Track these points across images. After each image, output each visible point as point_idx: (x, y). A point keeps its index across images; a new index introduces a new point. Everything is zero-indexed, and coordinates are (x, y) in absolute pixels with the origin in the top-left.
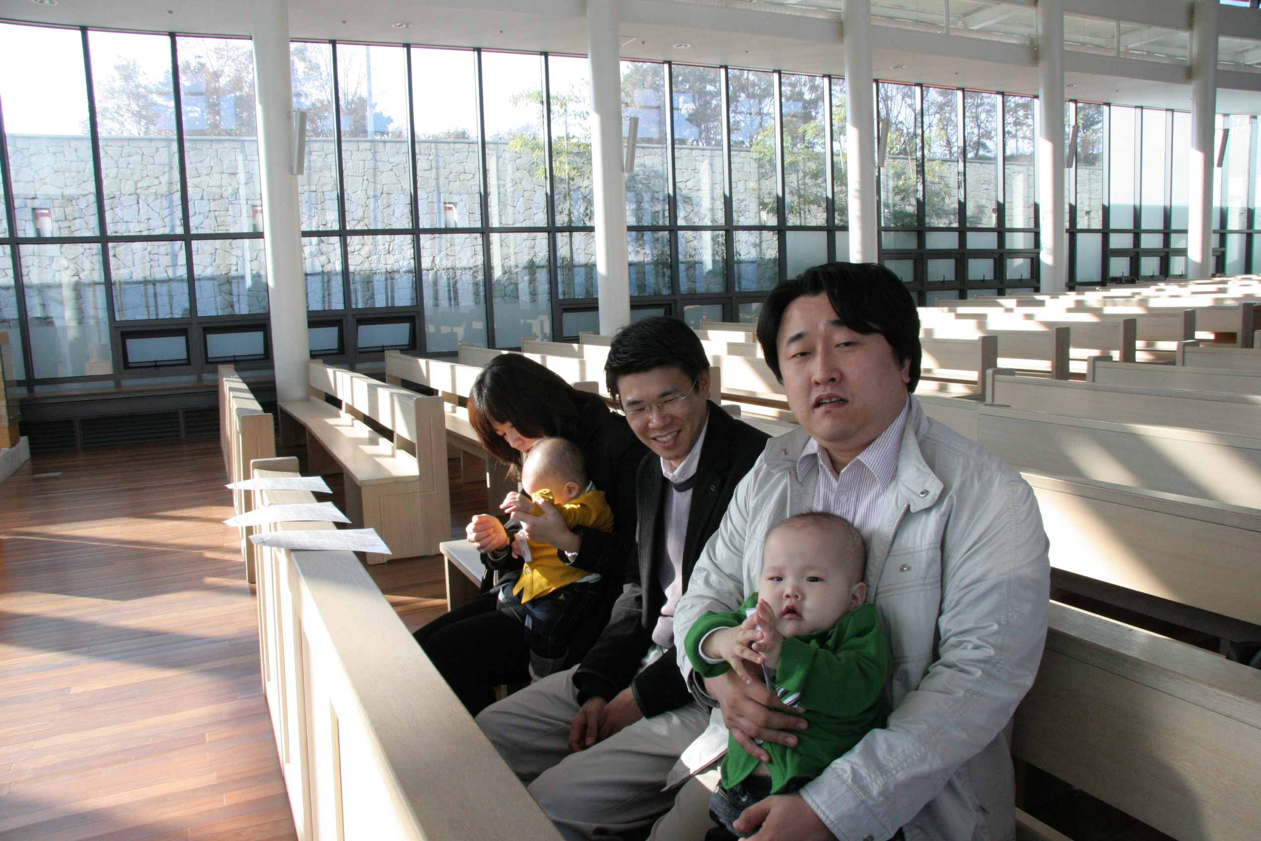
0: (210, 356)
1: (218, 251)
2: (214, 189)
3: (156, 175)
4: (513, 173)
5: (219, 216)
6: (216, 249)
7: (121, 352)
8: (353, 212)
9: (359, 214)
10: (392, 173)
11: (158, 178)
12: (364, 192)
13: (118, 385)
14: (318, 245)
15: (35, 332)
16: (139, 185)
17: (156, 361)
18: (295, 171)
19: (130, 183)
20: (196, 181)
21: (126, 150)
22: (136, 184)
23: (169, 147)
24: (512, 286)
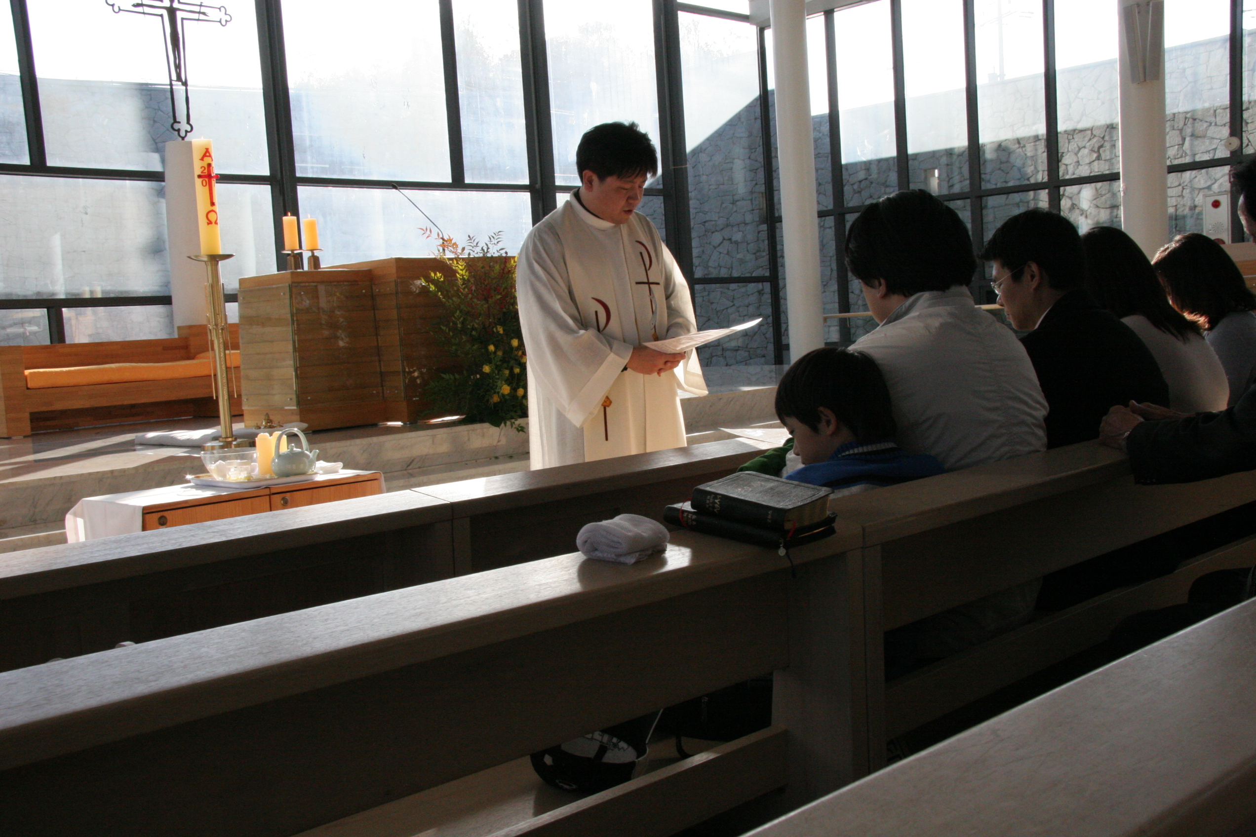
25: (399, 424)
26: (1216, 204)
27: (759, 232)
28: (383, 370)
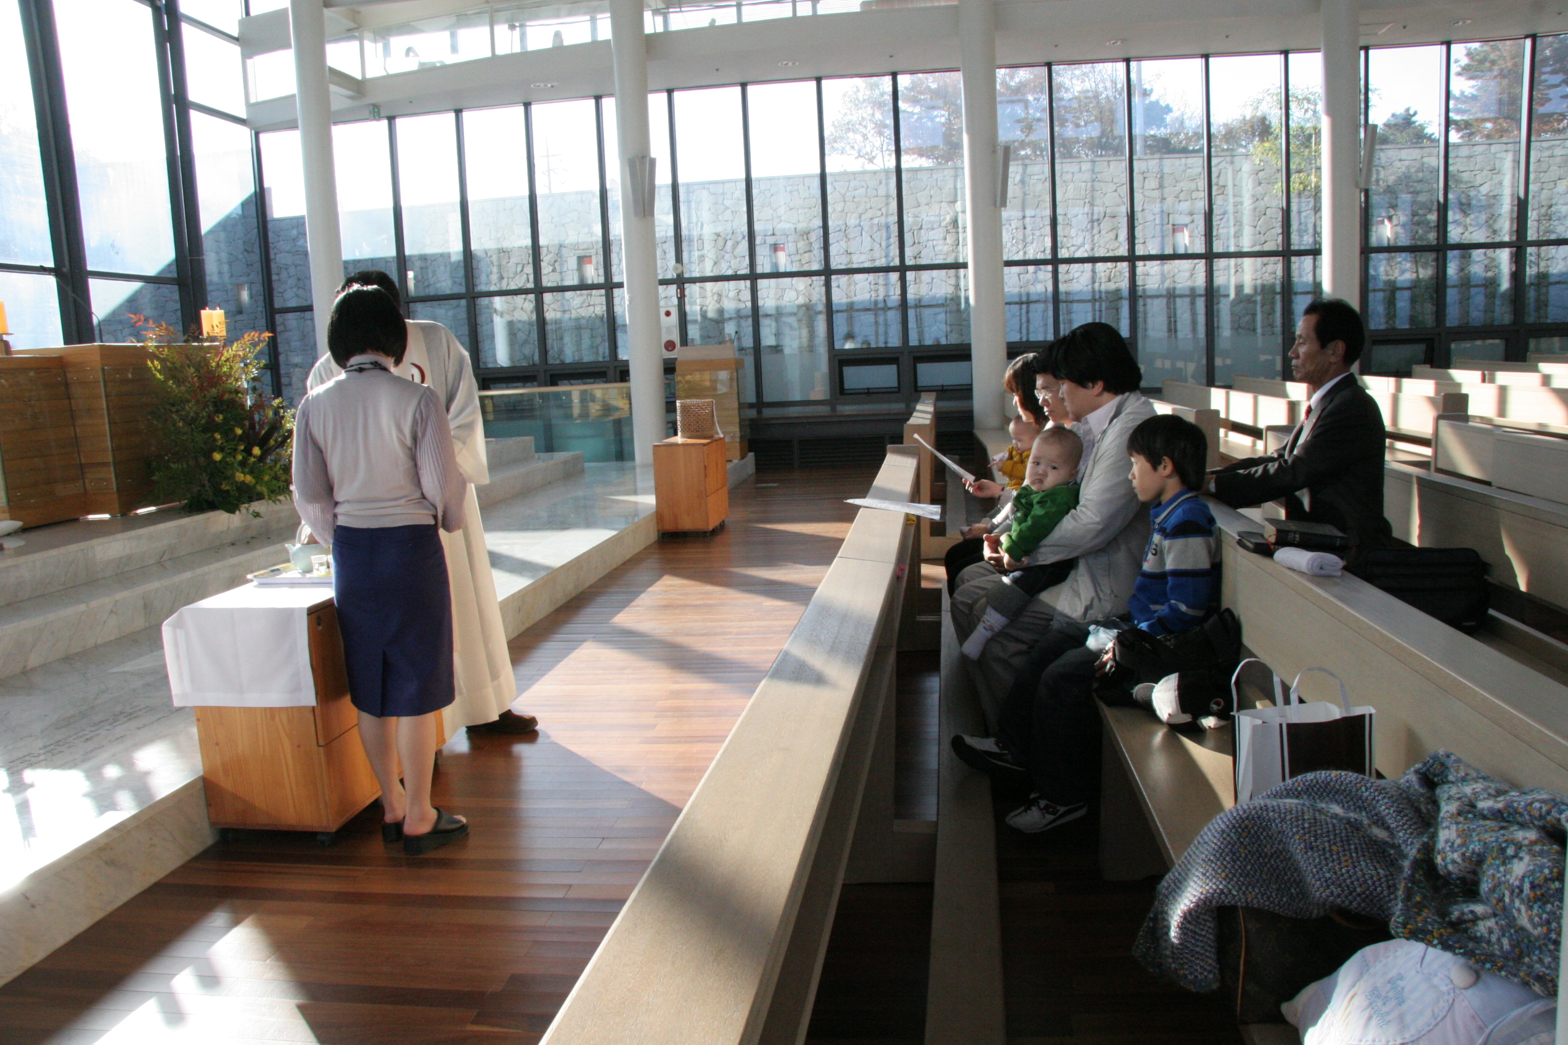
0: (919, 384)
1: (935, 280)
2: (932, 218)
3: (879, 207)
4: (1253, 188)
5: (937, 245)
6: (933, 279)
7: (837, 380)
8: (1072, 238)
9: (1079, 241)
10: (1115, 194)
11: (880, 209)
12: (1085, 216)
13: (833, 409)
14: (1035, 273)
15: (766, 358)
16: (863, 217)
17: (868, 389)
18: (998, 204)
19: (855, 215)
20: (916, 211)
21: (852, 184)
22: (860, 217)
23: (887, 178)
24: (1248, 318)
25: (106, 516)
26: (668, 314)
27: (236, 322)
28: (83, 462)
